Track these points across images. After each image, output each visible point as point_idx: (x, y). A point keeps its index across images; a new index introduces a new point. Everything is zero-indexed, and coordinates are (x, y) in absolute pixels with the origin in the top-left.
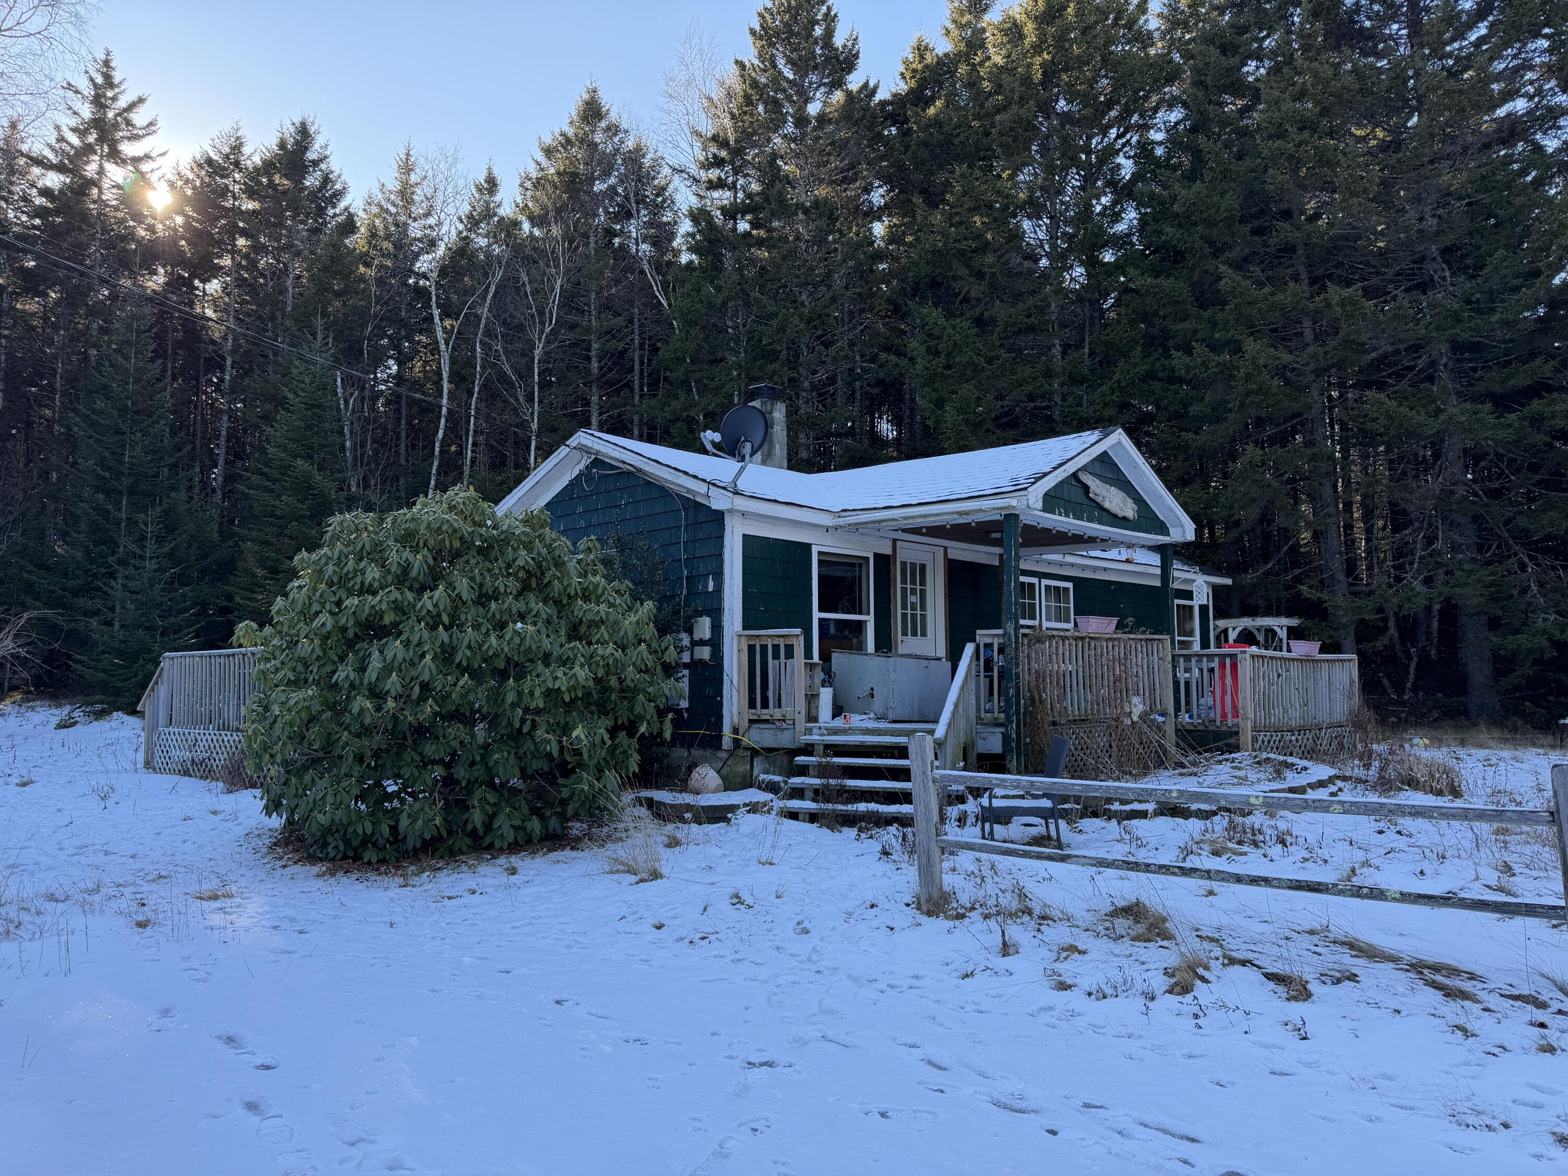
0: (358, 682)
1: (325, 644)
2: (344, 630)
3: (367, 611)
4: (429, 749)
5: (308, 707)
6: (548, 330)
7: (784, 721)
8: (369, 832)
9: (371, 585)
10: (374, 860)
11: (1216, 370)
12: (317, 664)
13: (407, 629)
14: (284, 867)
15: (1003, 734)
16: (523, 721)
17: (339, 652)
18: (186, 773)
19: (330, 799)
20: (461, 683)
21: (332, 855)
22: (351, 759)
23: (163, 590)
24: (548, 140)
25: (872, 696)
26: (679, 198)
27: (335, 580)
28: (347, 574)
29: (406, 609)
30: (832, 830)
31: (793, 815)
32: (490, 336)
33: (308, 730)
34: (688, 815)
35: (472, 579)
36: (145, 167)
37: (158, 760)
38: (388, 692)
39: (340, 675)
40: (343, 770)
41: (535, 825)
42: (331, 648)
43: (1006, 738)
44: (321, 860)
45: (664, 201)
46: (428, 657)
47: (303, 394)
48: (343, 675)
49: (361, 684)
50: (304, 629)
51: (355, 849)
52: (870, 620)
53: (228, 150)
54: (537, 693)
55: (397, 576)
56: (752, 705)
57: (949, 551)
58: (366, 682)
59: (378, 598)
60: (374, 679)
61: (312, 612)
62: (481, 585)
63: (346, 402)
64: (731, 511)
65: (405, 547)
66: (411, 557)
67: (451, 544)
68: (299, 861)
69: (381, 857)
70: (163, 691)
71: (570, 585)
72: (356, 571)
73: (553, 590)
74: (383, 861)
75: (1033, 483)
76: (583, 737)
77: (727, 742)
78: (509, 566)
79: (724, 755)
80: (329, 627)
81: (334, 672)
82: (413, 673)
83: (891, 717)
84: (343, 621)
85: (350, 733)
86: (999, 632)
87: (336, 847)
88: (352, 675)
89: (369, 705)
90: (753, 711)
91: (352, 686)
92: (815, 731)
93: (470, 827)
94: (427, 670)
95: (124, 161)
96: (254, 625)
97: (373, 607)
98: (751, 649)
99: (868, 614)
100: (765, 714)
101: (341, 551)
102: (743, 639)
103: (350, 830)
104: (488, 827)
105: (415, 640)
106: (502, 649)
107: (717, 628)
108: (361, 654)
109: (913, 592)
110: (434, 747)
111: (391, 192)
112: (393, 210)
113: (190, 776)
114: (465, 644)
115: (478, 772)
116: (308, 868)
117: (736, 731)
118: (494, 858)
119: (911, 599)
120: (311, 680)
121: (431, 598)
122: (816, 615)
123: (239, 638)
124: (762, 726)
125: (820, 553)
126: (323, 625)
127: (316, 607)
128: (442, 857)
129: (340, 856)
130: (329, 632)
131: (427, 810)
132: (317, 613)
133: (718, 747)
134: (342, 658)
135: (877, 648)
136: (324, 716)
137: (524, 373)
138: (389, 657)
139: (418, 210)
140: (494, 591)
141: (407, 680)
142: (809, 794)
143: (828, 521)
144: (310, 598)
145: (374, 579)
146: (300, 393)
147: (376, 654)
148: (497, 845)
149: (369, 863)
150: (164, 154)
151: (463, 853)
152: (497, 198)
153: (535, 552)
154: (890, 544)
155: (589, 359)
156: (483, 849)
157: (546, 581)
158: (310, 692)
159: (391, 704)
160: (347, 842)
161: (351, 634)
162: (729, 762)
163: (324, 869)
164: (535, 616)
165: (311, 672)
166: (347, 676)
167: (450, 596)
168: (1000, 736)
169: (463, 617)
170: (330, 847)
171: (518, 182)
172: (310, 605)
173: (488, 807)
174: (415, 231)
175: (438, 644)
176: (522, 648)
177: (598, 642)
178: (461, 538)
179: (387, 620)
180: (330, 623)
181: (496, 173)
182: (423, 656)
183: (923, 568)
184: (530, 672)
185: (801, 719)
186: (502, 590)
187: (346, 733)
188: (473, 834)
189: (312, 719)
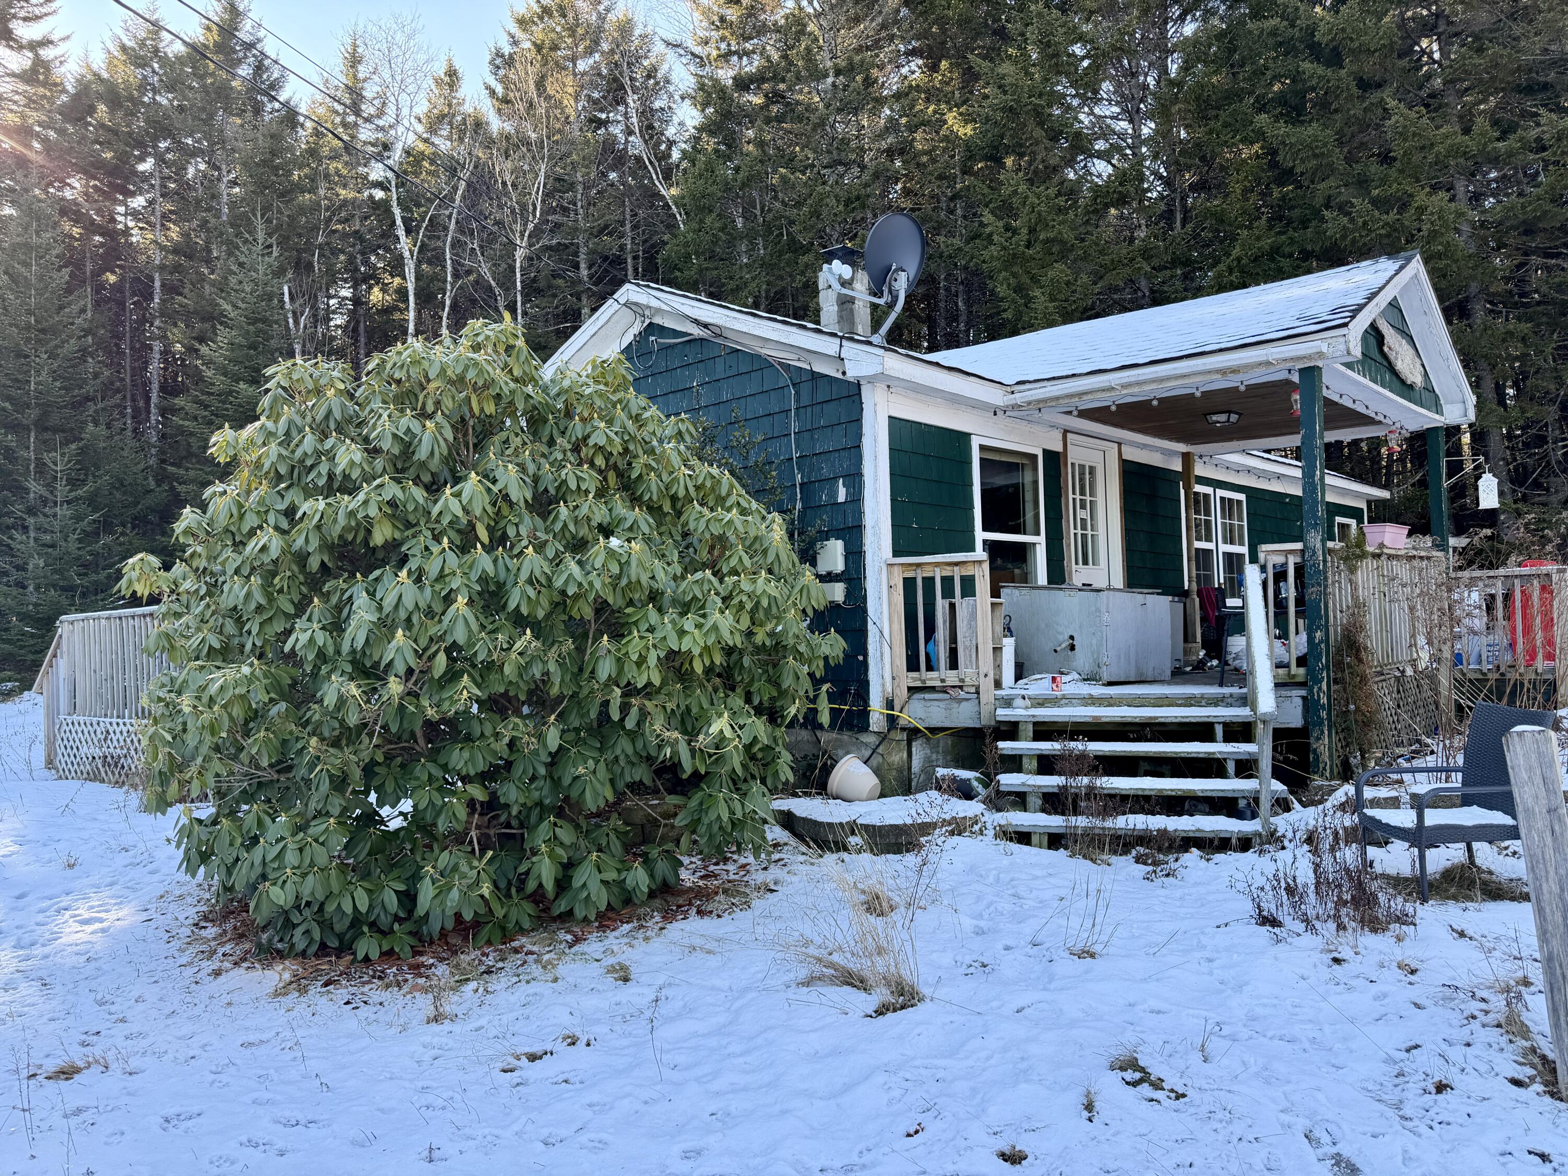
0: (331, 650)
1: (271, 584)
2: (301, 558)
3: (342, 520)
4: (458, 758)
5: (242, 697)
6: (531, 226)
7: (961, 687)
8: (363, 909)
9: (346, 477)
10: (374, 955)
11: (1383, 232)
12: (258, 619)
13: (416, 551)
14: (217, 973)
15: (1304, 698)
16: (625, 708)
17: (296, 598)
18: (94, 777)
19: (291, 858)
20: (519, 645)
21: (301, 946)
22: (325, 786)
23: (80, 541)
24: (522, 10)
25: (1072, 648)
26: (674, 77)
27: (283, 470)
28: (302, 461)
29: (411, 518)
30: (1094, 861)
31: (1024, 838)
32: (463, 232)
33: (247, 734)
34: (854, 840)
35: (522, 468)
36: (47, 53)
37: (61, 759)
38: (390, 664)
39: (300, 638)
40: (313, 805)
41: (639, 878)
42: (280, 591)
43: (1309, 705)
44: (281, 955)
45: (657, 83)
46: (462, 600)
47: (243, 306)
48: (304, 638)
49: (338, 652)
50: (232, 559)
51: (340, 937)
52: (1040, 542)
53: (144, 35)
54: (652, 660)
55: (393, 460)
56: (912, 665)
57: (1123, 448)
58: (346, 648)
59: (361, 497)
60: (360, 643)
61: (245, 529)
62: (536, 479)
63: (297, 322)
64: (872, 380)
65: (402, 411)
66: (415, 426)
67: (482, 410)
68: (244, 960)
69: (386, 948)
70: (62, 665)
71: (675, 479)
72: (318, 454)
73: (649, 489)
74: (389, 955)
75: (1353, 317)
76: (728, 733)
77: (877, 720)
78: (576, 449)
79: (871, 739)
80: (274, 553)
81: (288, 633)
82: (434, 629)
83: (1106, 678)
84: (300, 542)
85: (322, 739)
86: (1298, 546)
87: (307, 932)
88: (321, 638)
89: (355, 691)
90: (915, 675)
91: (322, 656)
92: (1018, 702)
93: (531, 885)
94: (460, 623)
95: (21, 47)
96: (154, 561)
97: (352, 514)
98: (909, 584)
99: (1038, 533)
100: (932, 679)
101: (291, 422)
102: (896, 570)
103: (330, 908)
104: (563, 884)
105: (433, 568)
106: (591, 584)
107: (855, 555)
108: (334, 600)
109: (1083, 507)
110: (466, 755)
111: (337, 88)
112: (340, 108)
113: (103, 781)
114: (524, 575)
115: (542, 792)
116: (258, 974)
117: (890, 704)
118: (577, 940)
119: (1081, 514)
120: (249, 646)
121: (458, 495)
122: (980, 535)
123: (130, 582)
124: (927, 696)
125: (982, 448)
126: (264, 549)
127: (251, 521)
128: (489, 943)
129: (315, 947)
130: (275, 562)
131: (464, 868)
132: (252, 533)
133: (864, 727)
134: (301, 607)
135: (1050, 581)
136: (274, 711)
137: (506, 282)
138: (389, 602)
139: (368, 109)
140: (558, 489)
141: (423, 642)
142: (1035, 801)
143: (997, 397)
144: (240, 506)
145: (352, 463)
146: (240, 304)
147: (362, 599)
148: (579, 913)
149: (367, 959)
150: (67, 38)
151: (522, 931)
152: (460, 94)
153: (618, 423)
154: (1060, 436)
155: (577, 266)
156: (554, 919)
157: (634, 475)
158: (246, 670)
159: (395, 687)
160: (326, 925)
161: (314, 564)
162: (880, 750)
163: (287, 976)
164: (631, 529)
165: (249, 632)
166: (312, 640)
167: (489, 490)
168: (1299, 702)
169: (511, 532)
170: (298, 932)
171: (489, 58)
172: (242, 516)
173: (560, 851)
174: (366, 134)
175: (474, 576)
176: (624, 582)
177: (734, 572)
178: (498, 397)
179: (379, 537)
180: (276, 544)
181: (457, 65)
182: (448, 600)
183: (1092, 470)
184: (636, 623)
185: (987, 685)
186: (573, 485)
187: (314, 741)
188: (538, 896)
189: (254, 716)
